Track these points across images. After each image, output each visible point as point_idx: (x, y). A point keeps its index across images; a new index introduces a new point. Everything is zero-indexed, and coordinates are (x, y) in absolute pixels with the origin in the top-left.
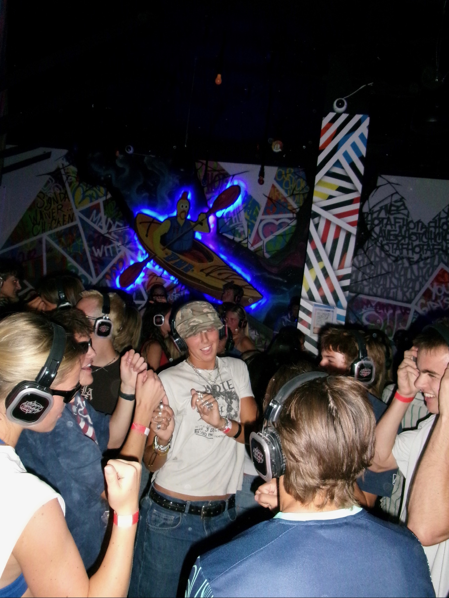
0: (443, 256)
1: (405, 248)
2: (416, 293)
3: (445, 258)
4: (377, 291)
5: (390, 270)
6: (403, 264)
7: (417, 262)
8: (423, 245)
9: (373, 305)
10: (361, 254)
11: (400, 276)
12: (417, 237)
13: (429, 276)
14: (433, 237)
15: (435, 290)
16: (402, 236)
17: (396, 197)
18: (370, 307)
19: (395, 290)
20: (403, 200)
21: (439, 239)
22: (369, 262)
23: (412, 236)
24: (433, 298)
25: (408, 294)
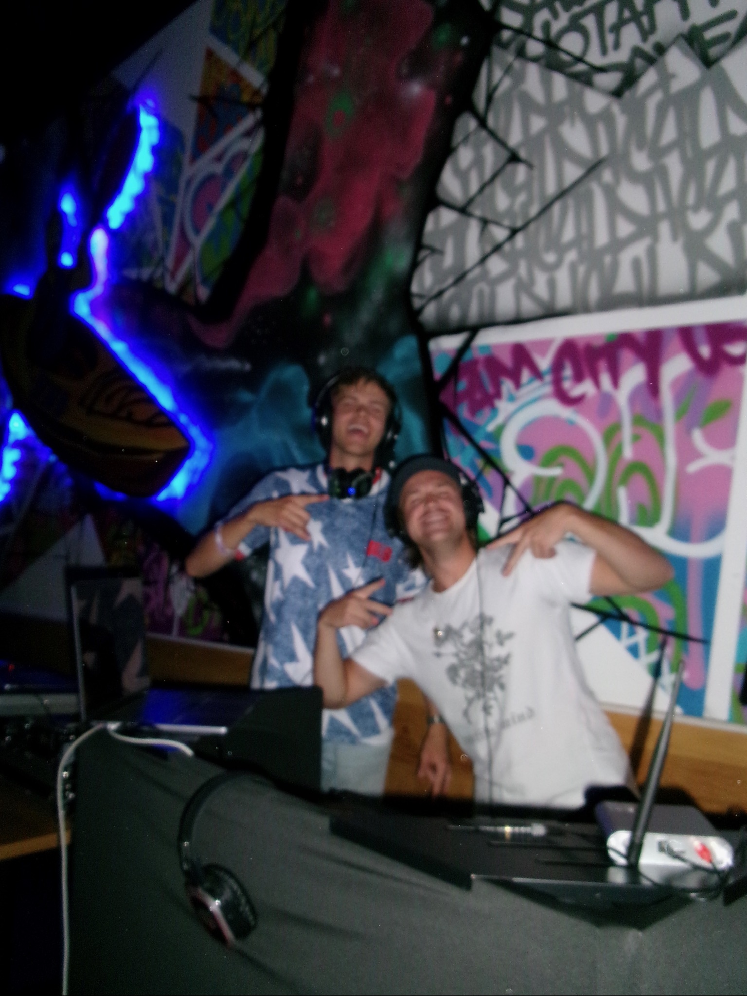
4: (552, 285)
5: (604, 150)
6: (666, 78)
9: (544, 363)
10: (466, 139)
18: (530, 382)
22: (505, 155)
25: (719, 243)
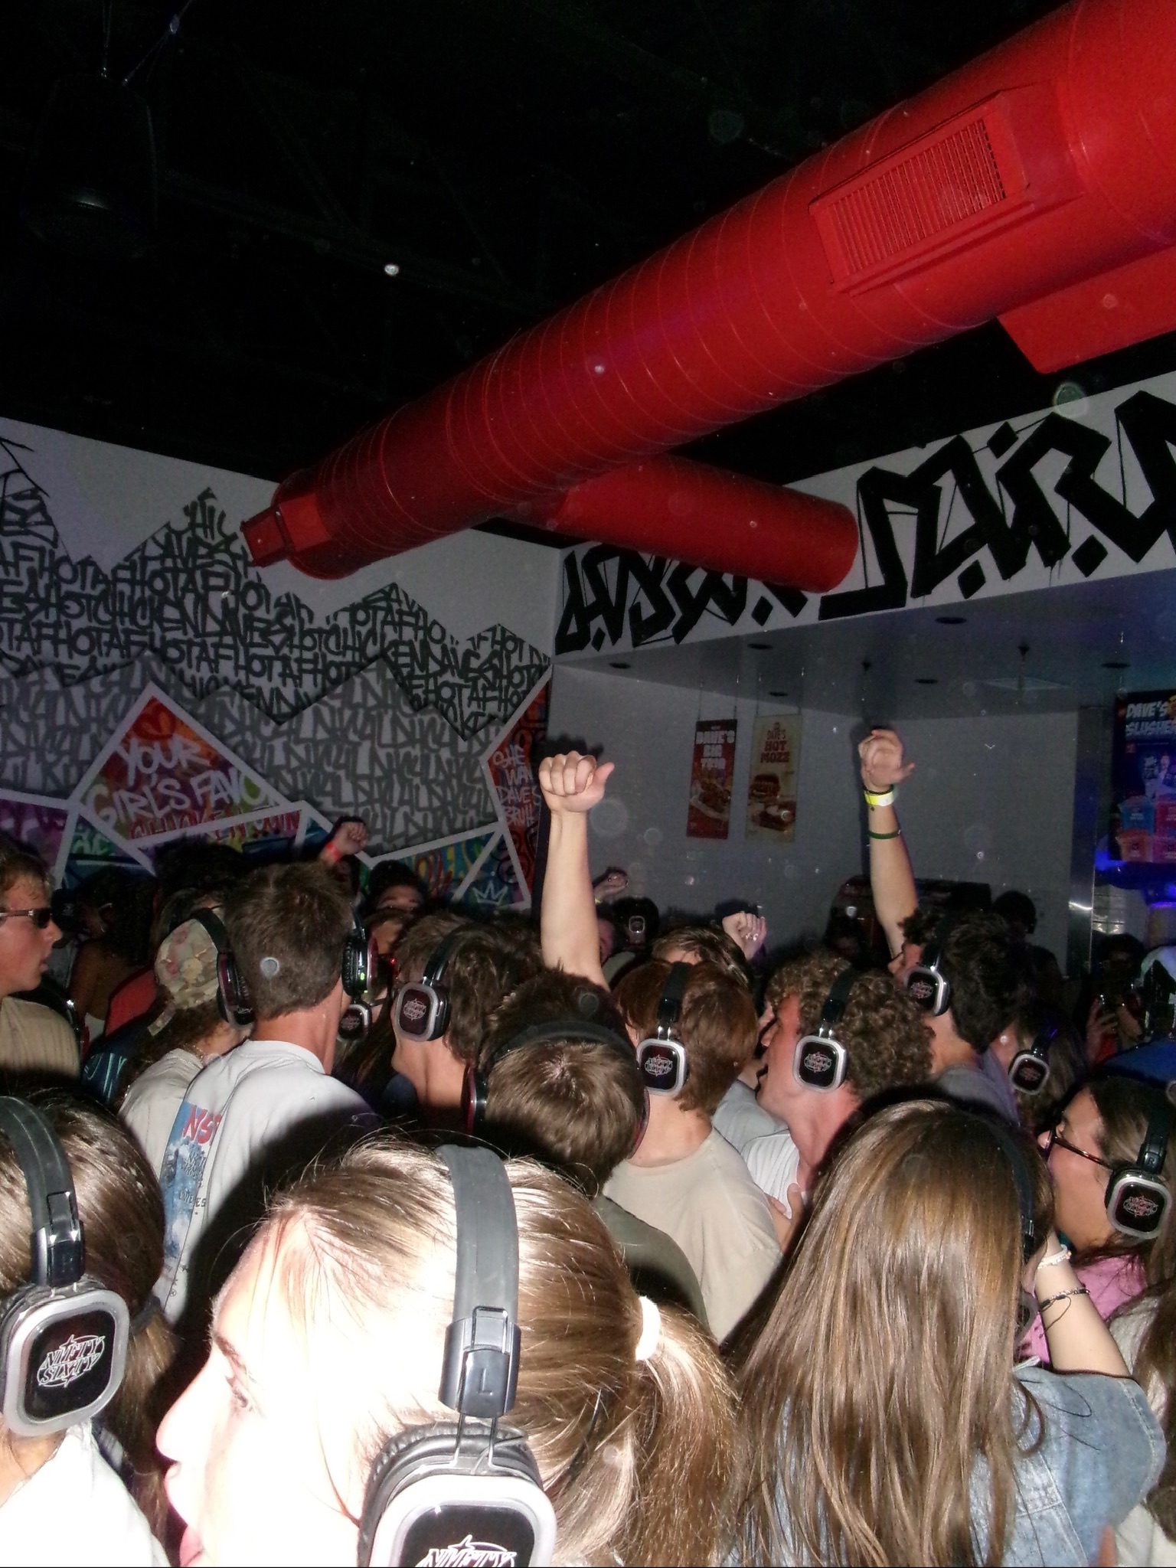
0: (154, 665)
1: (47, 637)
2: (83, 766)
3: (160, 669)
6: (42, 681)
7: (84, 679)
8: (99, 631)
11: (34, 716)
12: (80, 604)
13: (119, 719)
14: (126, 609)
15: (133, 759)
16: (37, 599)
17: (18, 484)
19: (19, 760)
20: (40, 493)
21: (143, 617)
23: (68, 603)
24: (131, 781)
25: (58, 772)
